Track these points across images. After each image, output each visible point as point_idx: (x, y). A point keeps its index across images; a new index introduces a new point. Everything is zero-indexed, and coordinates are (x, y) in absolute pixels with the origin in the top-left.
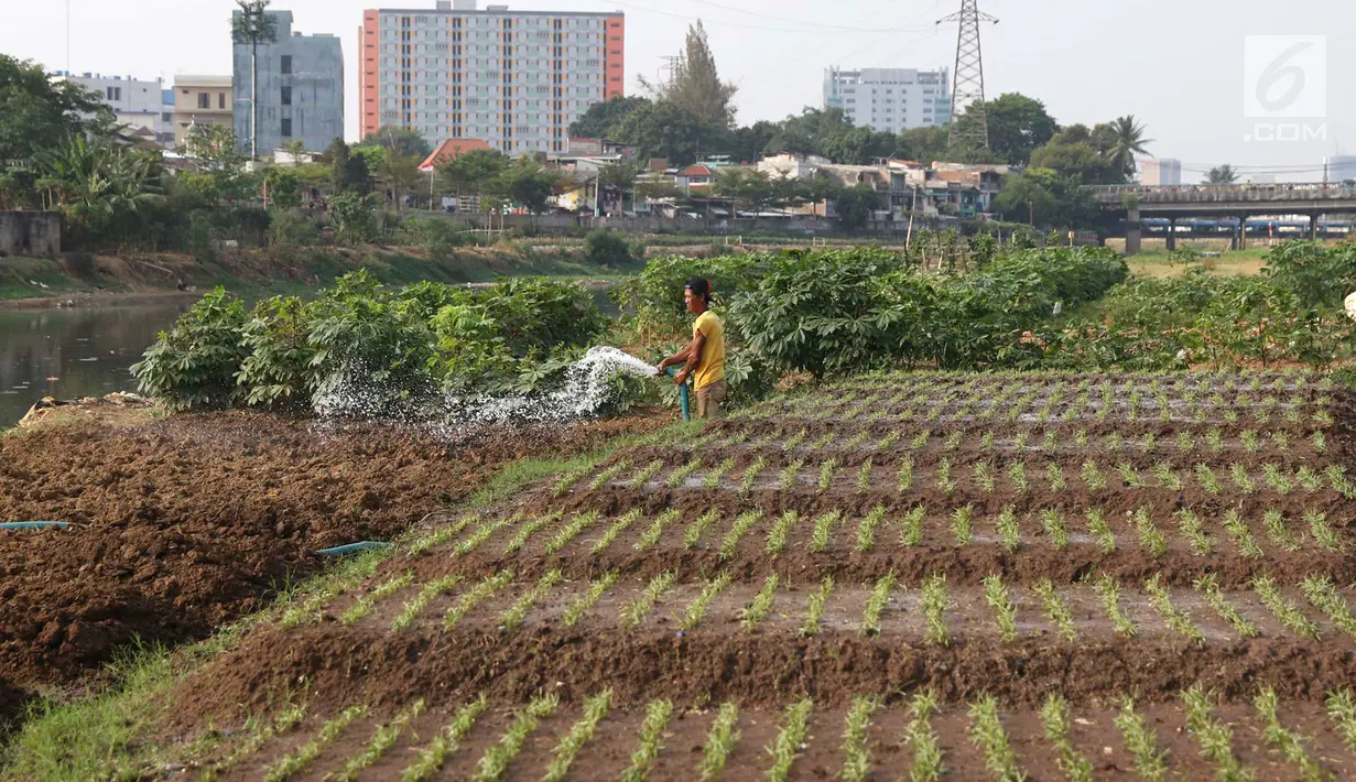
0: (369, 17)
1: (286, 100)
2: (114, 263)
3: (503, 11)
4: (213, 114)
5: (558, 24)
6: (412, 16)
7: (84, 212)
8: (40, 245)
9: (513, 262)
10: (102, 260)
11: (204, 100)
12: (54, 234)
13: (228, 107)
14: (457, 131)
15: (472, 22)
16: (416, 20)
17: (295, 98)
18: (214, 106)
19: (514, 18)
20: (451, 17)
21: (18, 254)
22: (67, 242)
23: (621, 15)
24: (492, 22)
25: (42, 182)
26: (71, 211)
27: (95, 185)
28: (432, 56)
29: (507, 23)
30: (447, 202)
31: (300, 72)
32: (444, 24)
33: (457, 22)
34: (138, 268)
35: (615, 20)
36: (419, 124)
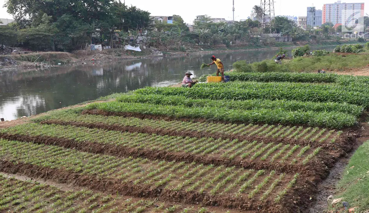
0: (324, 5)
1: (314, 19)
2: (298, 43)
3: (345, 3)
4: (304, 22)
5: (354, 5)
6: (331, 5)
7: (295, 36)
8: (290, 41)
9: (348, 42)
10: (297, 42)
11: (302, 20)
12: (291, 39)
13: (306, 20)
14: (337, 22)
15: (340, 5)
16: (332, 5)
17: (315, 19)
18: (304, 20)
19: (347, 4)
20: (337, 5)
21: (287, 42)
22: (293, 41)
23: (364, 3)
24: (343, 5)
25: (289, 33)
26: (293, 36)
27: (296, 33)
28: (334, 11)
29: (346, 5)
30: (337, 33)
31: (316, 15)
32: (336, 6)
33: (338, 5)
34: (301, 43)
35: (363, 4)
36: (332, 21)
